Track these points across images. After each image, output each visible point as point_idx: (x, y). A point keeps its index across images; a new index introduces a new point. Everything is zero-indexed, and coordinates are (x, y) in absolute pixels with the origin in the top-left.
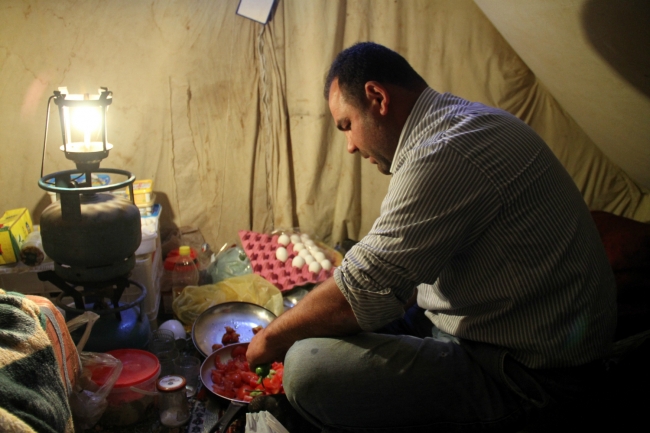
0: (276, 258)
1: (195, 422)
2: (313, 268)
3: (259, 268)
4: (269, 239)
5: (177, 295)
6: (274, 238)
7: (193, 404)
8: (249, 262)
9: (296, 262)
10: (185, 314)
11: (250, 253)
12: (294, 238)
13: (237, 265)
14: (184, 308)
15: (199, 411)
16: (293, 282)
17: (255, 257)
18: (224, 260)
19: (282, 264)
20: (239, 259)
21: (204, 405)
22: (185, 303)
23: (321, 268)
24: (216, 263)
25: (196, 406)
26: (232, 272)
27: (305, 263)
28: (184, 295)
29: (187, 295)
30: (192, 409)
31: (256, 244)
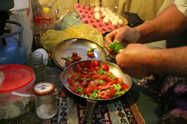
0: (94, 18)
1: (61, 114)
2: (114, 23)
3: (87, 22)
4: (90, 9)
5: (43, 35)
6: (92, 9)
7: (58, 100)
8: (81, 19)
9: (105, 20)
10: (47, 45)
11: (81, 14)
12: (102, 9)
13: (74, 21)
14: (47, 42)
15: (64, 106)
16: (105, 30)
17: (84, 17)
18: (67, 18)
19: (98, 21)
20: (75, 18)
21: (66, 101)
22: (48, 39)
23: (118, 24)
24: (62, 20)
25: (60, 102)
26: (71, 24)
27: (110, 21)
28: (47, 34)
29: (49, 34)
30: (58, 104)
31: (84, 10)
